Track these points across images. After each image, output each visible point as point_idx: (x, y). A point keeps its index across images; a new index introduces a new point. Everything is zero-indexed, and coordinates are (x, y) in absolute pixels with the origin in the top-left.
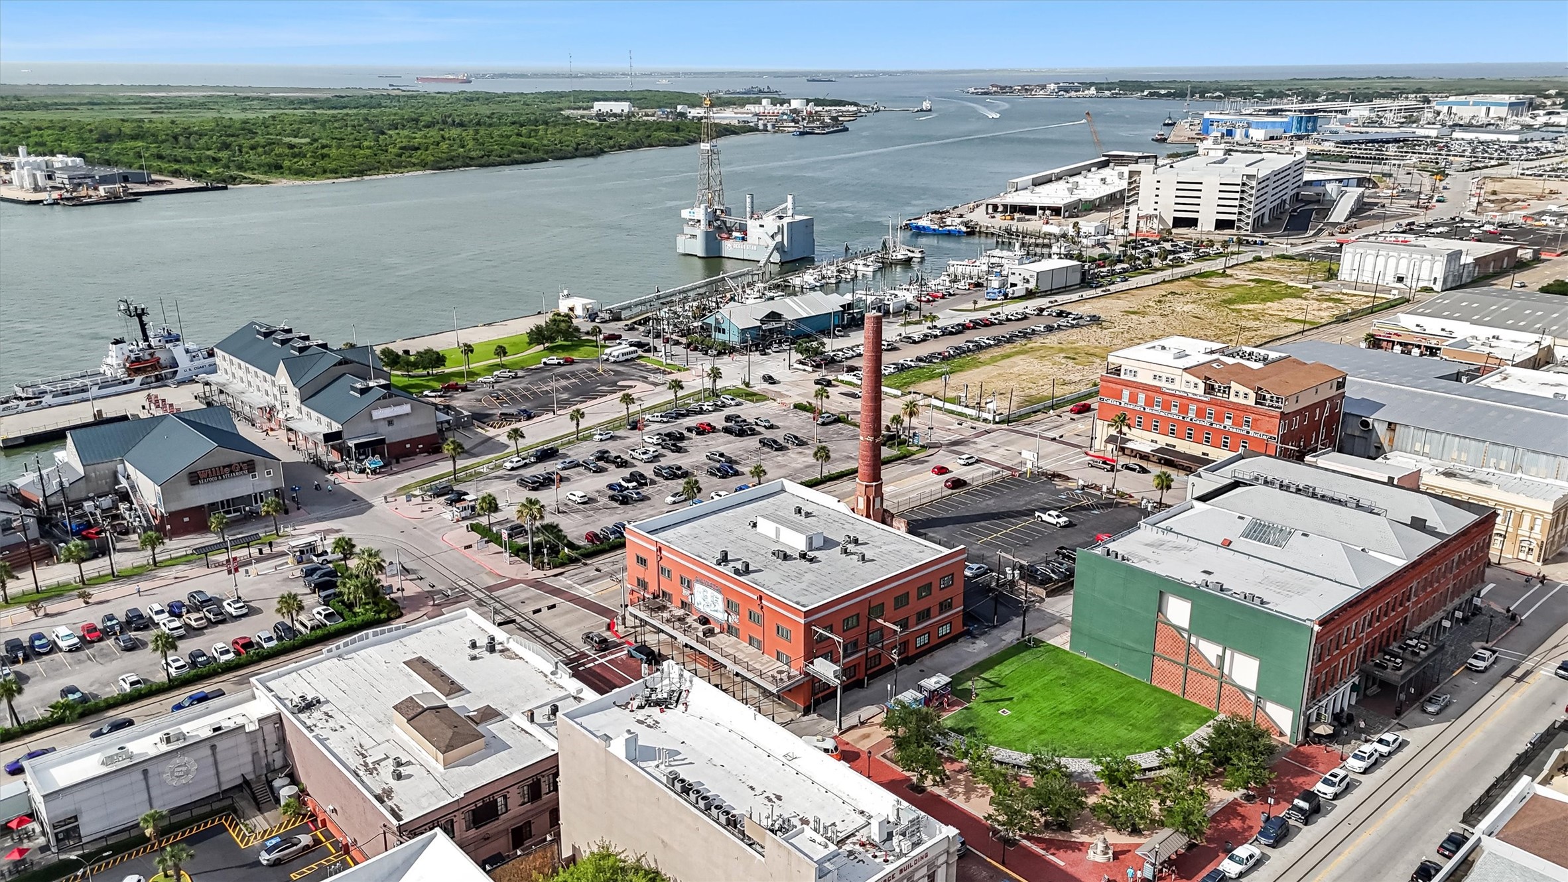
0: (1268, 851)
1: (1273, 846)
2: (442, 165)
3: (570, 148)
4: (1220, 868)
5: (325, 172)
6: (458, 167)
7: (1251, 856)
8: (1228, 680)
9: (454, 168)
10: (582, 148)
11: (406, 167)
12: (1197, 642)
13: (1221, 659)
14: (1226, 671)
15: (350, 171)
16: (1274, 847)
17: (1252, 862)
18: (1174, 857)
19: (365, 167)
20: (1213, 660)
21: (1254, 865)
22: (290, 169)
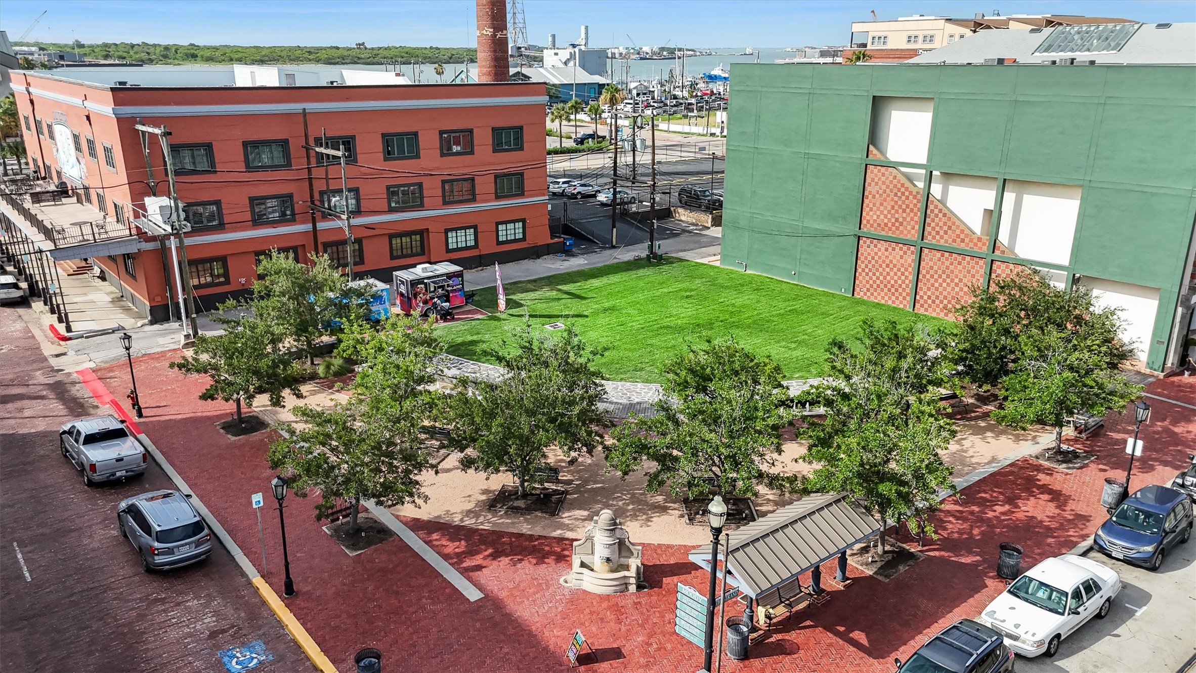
0: (1138, 578)
1: (1150, 565)
2: (333, 61)
3: (446, 57)
4: (985, 619)
5: (231, 60)
6: (347, 63)
7: (1091, 587)
8: (1008, 255)
9: (343, 64)
10: (456, 58)
11: (302, 61)
12: (945, 192)
13: (993, 217)
14: (1004, 237)
15: (253, 60)
16: (1154, 569)
17: (1093, 604)
18: (833, 582)
19: (266, 58)
20: (975, 223)
21: (1099, 616)
22: (202, 57)
